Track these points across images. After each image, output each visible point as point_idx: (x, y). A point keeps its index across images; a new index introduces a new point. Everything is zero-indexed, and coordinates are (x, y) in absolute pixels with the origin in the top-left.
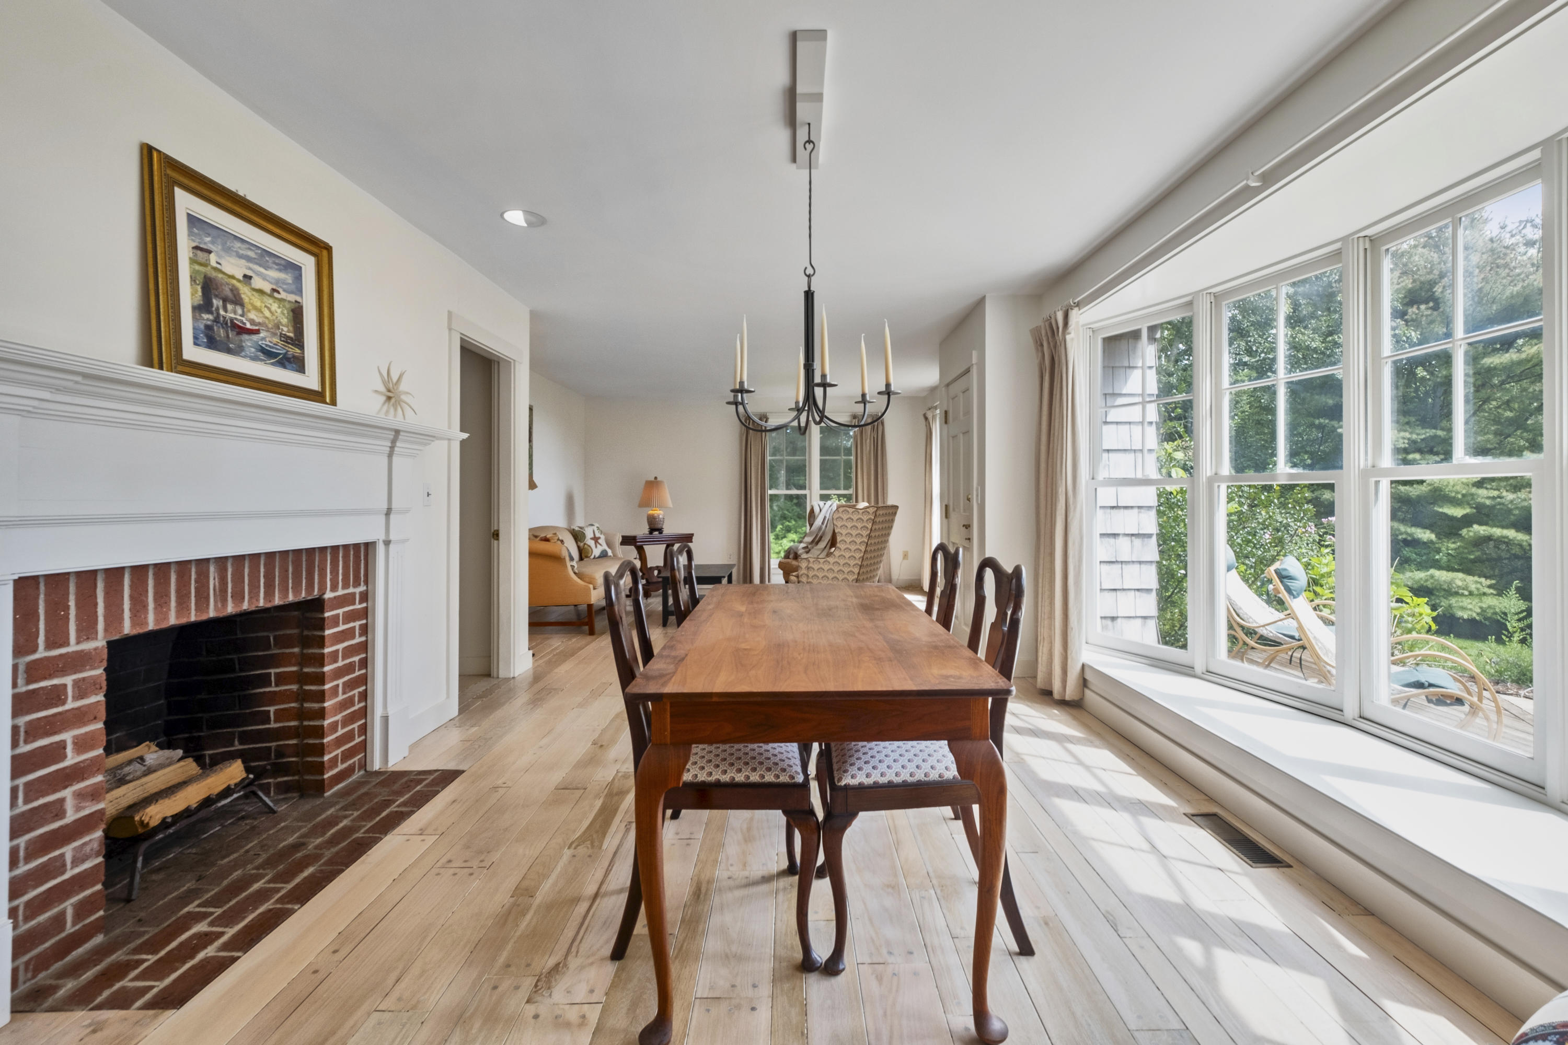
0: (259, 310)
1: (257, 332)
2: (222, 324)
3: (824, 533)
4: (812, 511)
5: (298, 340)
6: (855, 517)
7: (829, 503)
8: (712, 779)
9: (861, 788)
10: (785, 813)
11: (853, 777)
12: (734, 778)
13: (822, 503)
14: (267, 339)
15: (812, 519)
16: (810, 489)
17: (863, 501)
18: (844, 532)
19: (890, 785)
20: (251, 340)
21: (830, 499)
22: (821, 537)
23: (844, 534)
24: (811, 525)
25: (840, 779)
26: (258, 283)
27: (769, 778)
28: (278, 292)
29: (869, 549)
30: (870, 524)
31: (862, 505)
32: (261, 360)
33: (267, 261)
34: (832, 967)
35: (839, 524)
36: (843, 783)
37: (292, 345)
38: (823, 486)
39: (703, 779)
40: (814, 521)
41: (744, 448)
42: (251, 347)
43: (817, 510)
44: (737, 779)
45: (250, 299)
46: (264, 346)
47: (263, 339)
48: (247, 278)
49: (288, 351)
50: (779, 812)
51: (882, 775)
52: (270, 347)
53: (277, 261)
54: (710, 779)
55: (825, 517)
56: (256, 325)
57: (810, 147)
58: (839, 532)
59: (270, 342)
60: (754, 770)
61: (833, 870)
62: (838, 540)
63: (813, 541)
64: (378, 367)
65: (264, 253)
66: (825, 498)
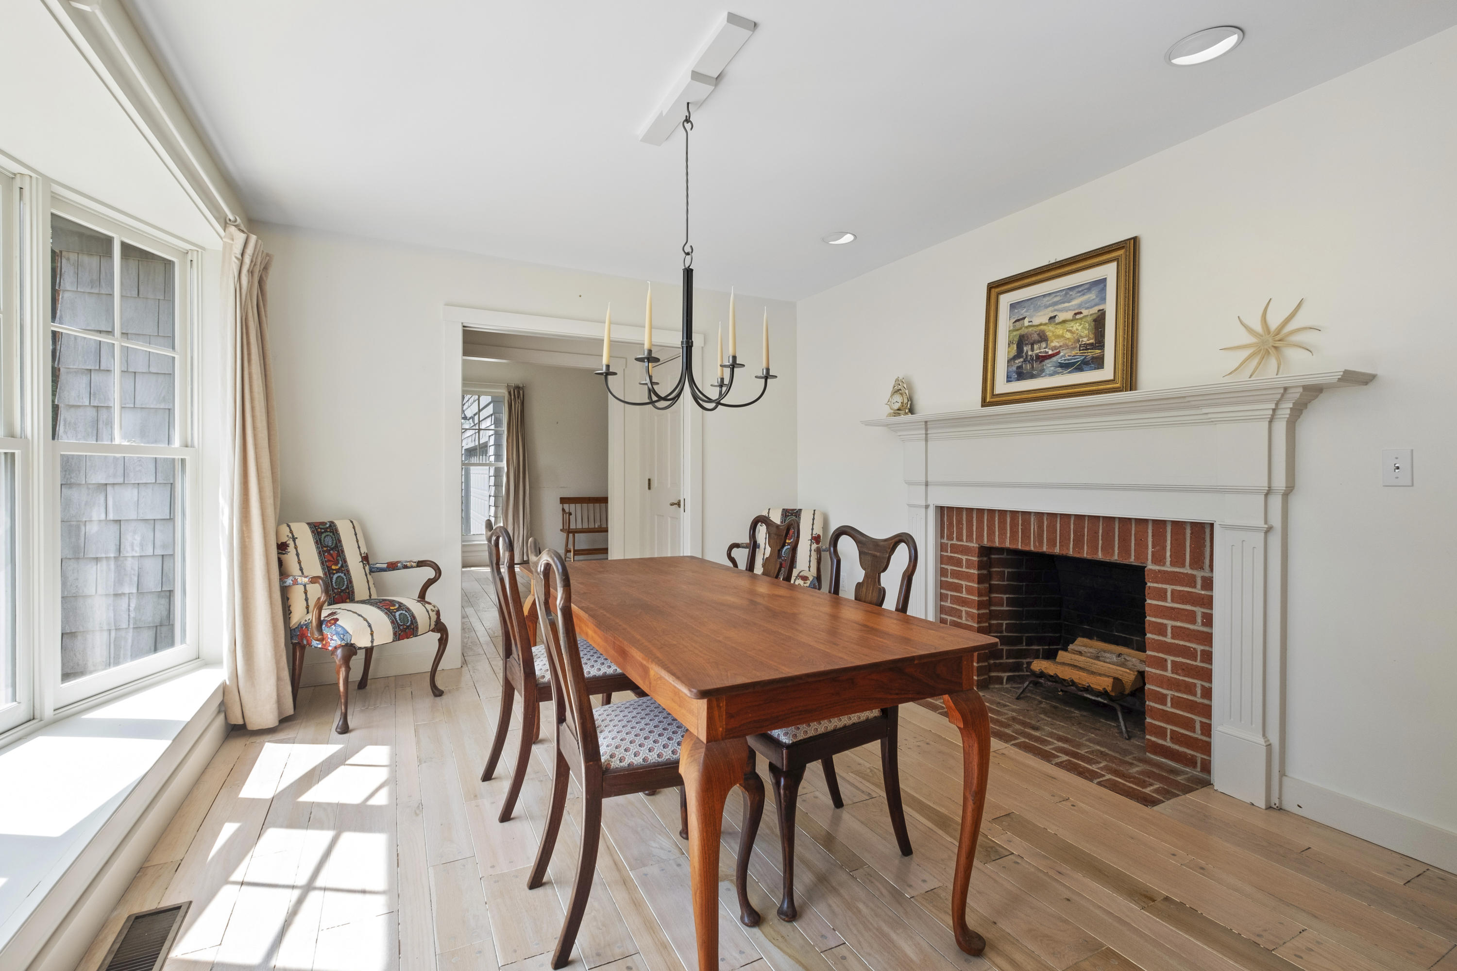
0: (1058, 337)
1: (1058, 353)
2: (1029, 362)
5: (1099, 343)
14: (1067, 355)
20: (1051, 362)
26: (1061, 317)
28: (1081, 313)
32: (1058, 373)
33: (1071, 295)
37: (1092, 349)
42: (1051, 367)
45: (1053, 332)
46: (1062, 362)
47: (1064, 356)
48: (1052, 318)
49: (1087, 356)
52: (1071, 359)
53: (1080, 289)
56: (1057, 349)
59: (1069, 356)
64: (1239, 317)
65: (1068, 291)
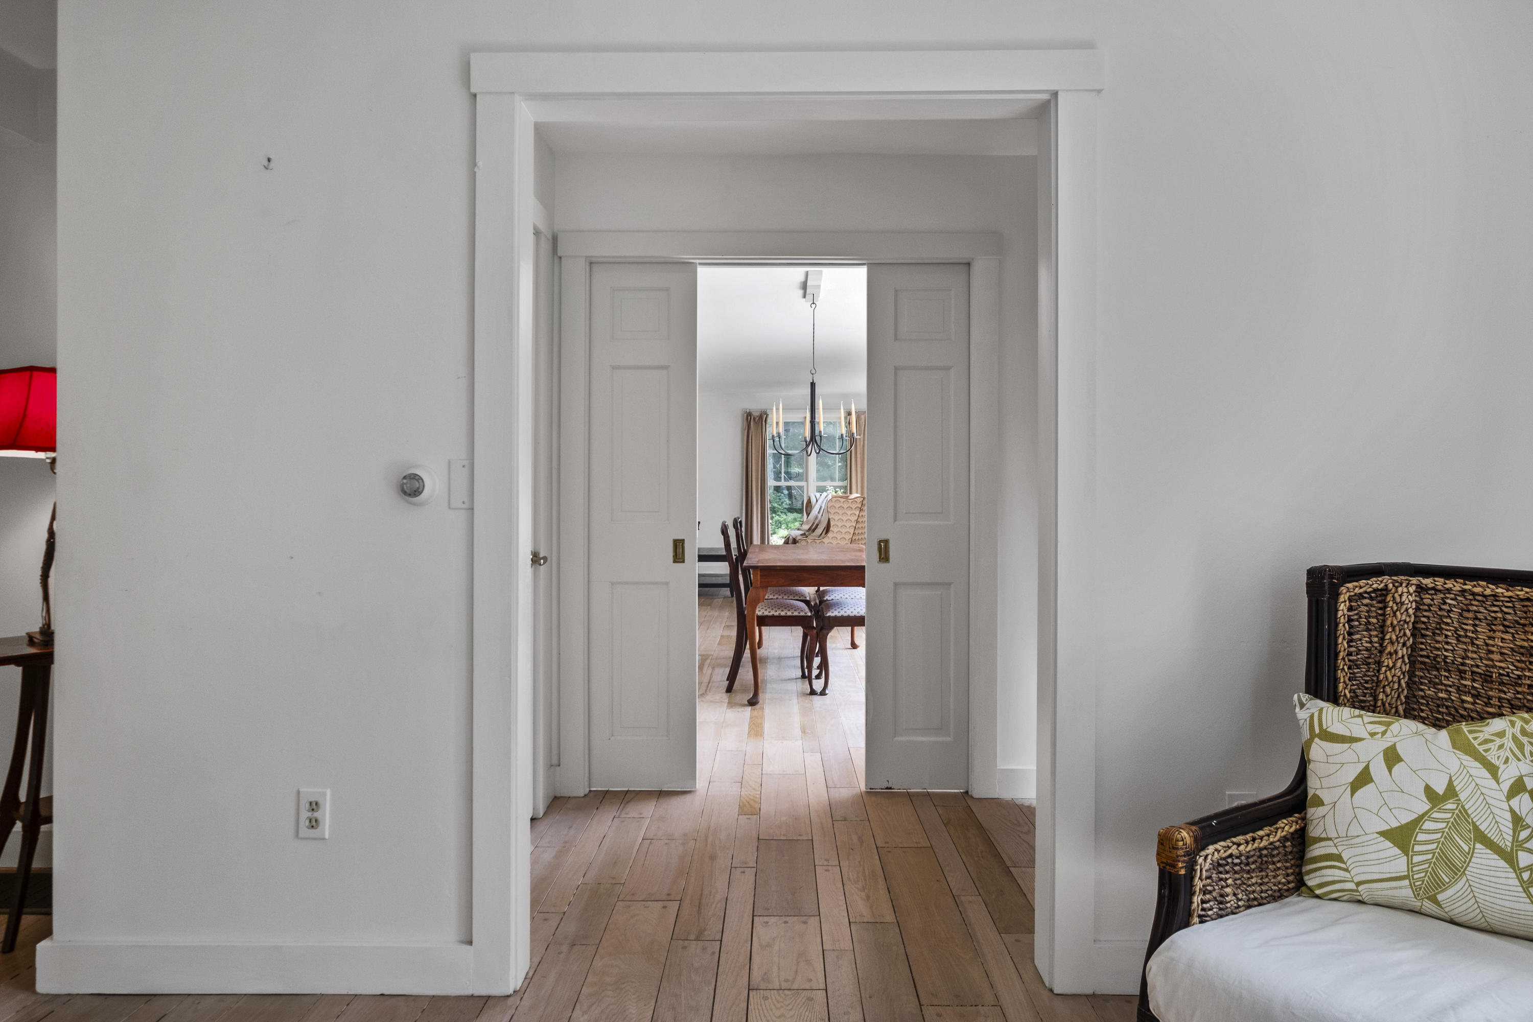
3: (820, 522)
4: (809, 501)
6: (845, 506)
7: (825, 494)
8: (771, 614)
9: (836, 617)
10: (802, 627)
11: (832, 613)
12: (780, 614)
13: (818, 495)
15: (809, 509)
16: (807, 481)
17: (857, 493)
18: (836, 517)
19: (849, 616)
21: (826, 491)
22: (817, 525)
23: (836, 519)
24: (808, 514)
25: (826, 614)
27: (796, 614)
29: (857, 532)
30: (858, 512)
31: (854, 495)
34: (823, 693)
35: (832, 511)
36: (828, 615)
38: (821, 478)
39: (766, 614)
40: (811, 511)
41: (745, 443)
43: (813, 500)
44: (781, 614)
50: (800, 627)
51: (845, 612)
54: (769, 614)
55: (821, 507)
57: (813, 306)
58: (832, 518)
60: (789, 610)
61: (823, 653)
62: (831, 525)
63: (810, 529)
66: (821, 490)
